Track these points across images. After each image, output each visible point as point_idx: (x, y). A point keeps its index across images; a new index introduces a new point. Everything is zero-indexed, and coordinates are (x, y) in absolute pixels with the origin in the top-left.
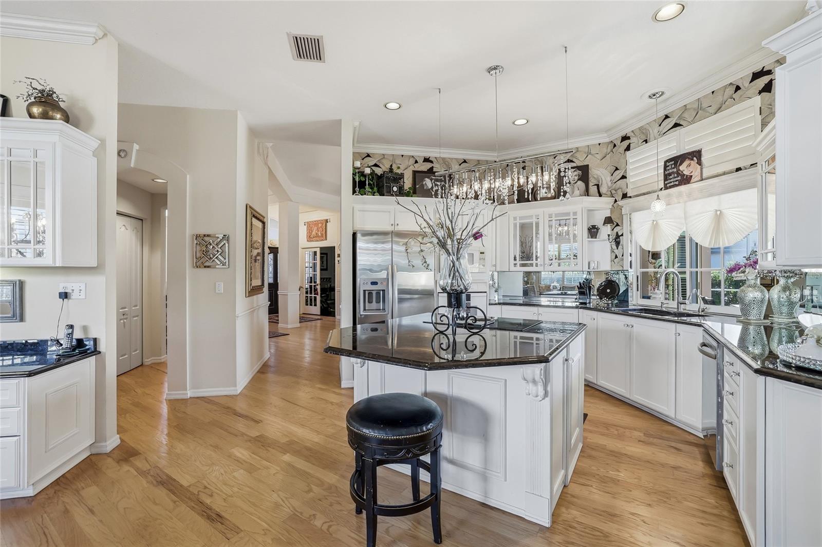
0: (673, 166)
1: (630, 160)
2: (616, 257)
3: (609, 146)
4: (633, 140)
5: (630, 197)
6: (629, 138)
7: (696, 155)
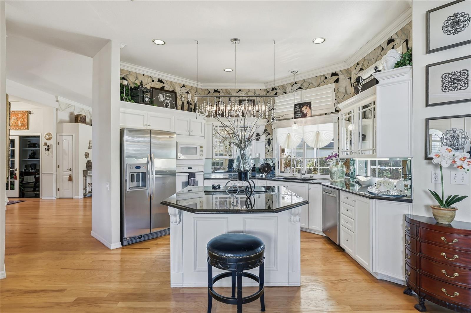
0: (299, 108)
1: (277, 101)
2: (269, 151)
3: (265, 91)
4: (278, 91)
5: (276, 120)
6: (276, 89)
7: (309, 104)
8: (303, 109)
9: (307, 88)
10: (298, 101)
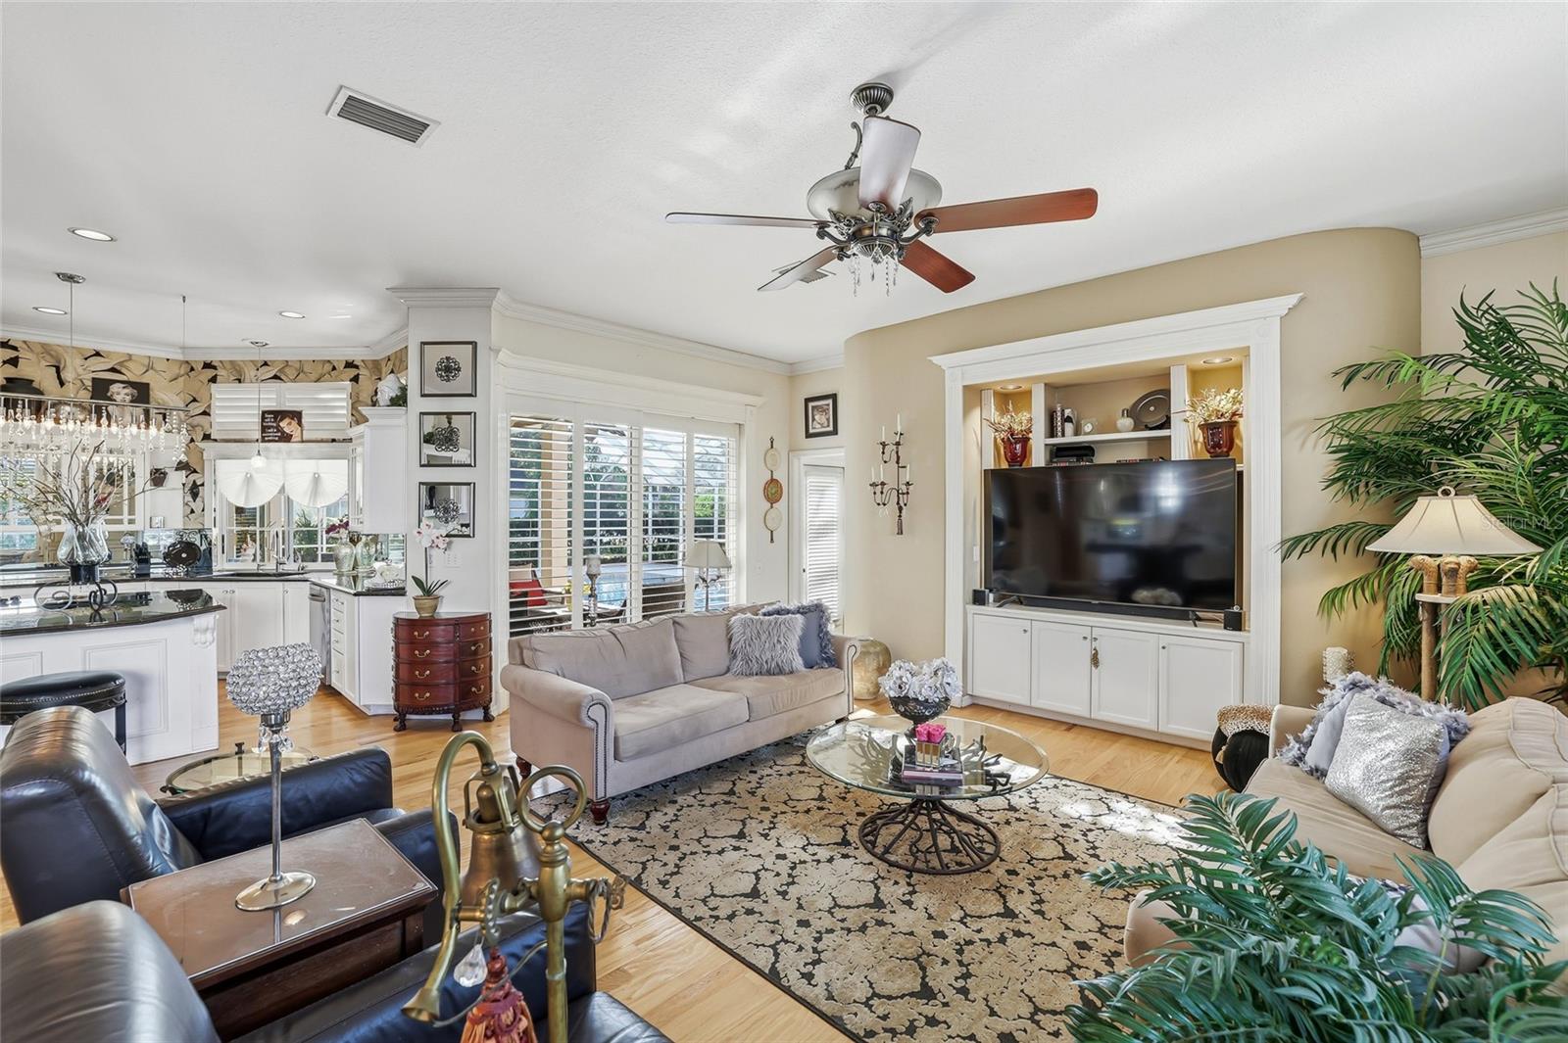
1: (216, 395)
2: (192, 511)
4: (221, 372)
5: (215, 440)
6: (215, 368)
7: (296, 416)
8: (281, 424)
9: (294, 380)
10: (273, 406)
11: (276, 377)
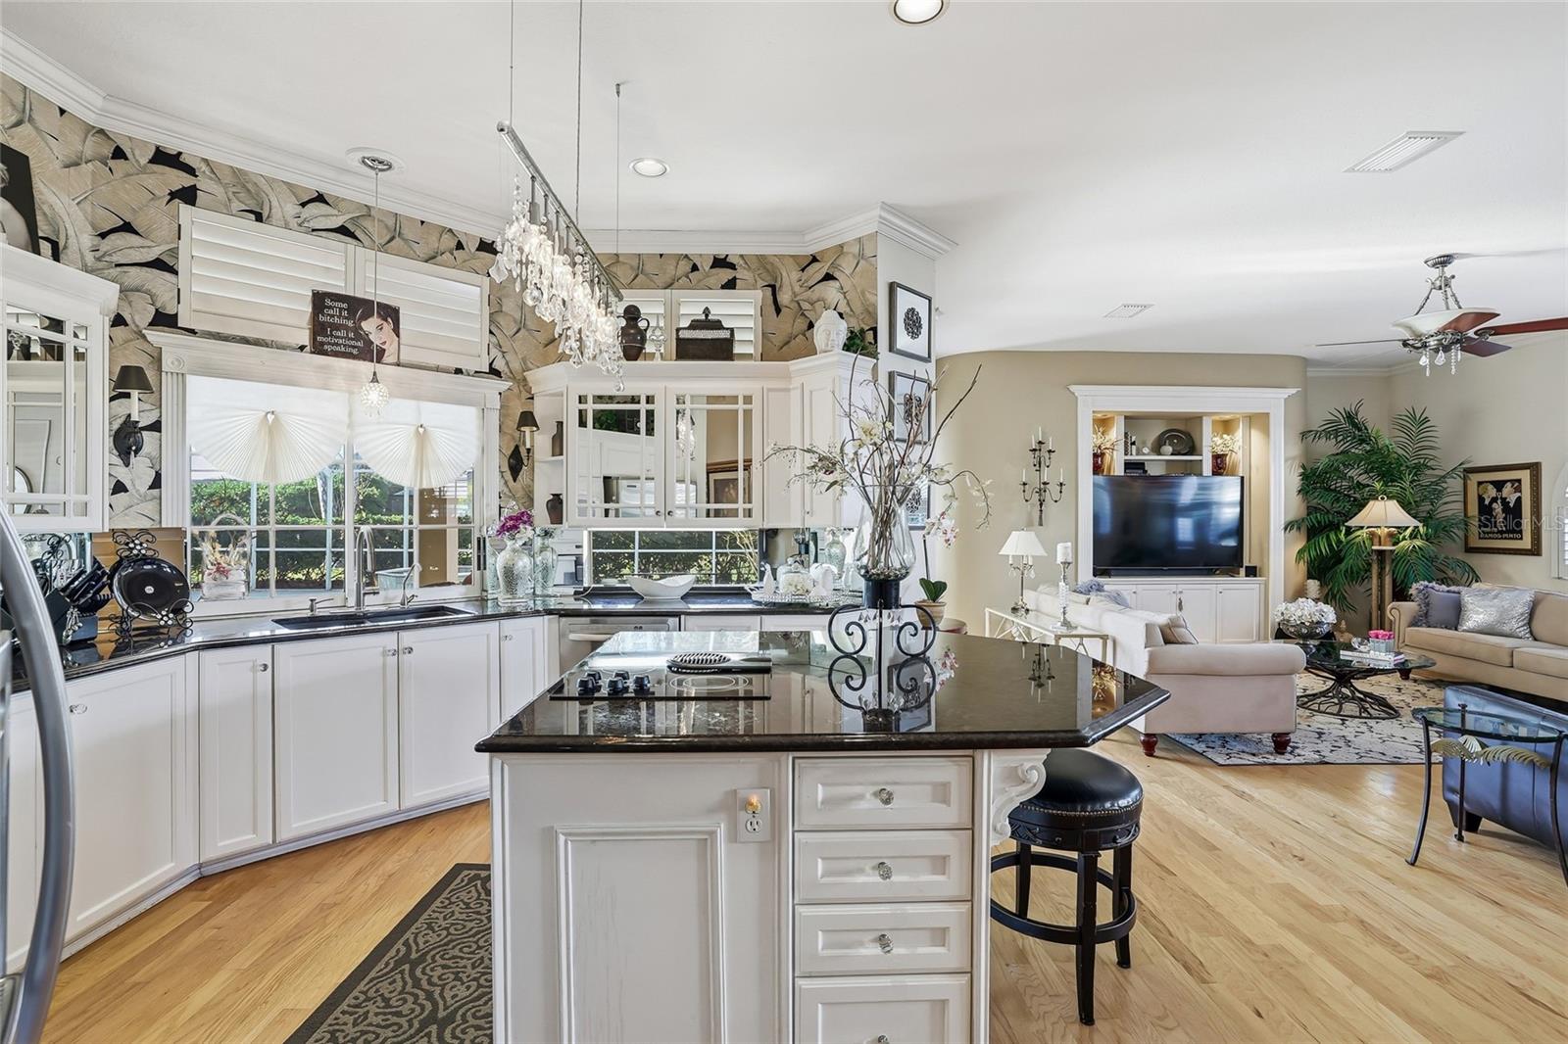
0: (345, 312)
5: (192, 332)
7: (390, 314)
8: (365, 326)
9: (382, 248)
11: (343, 230)
